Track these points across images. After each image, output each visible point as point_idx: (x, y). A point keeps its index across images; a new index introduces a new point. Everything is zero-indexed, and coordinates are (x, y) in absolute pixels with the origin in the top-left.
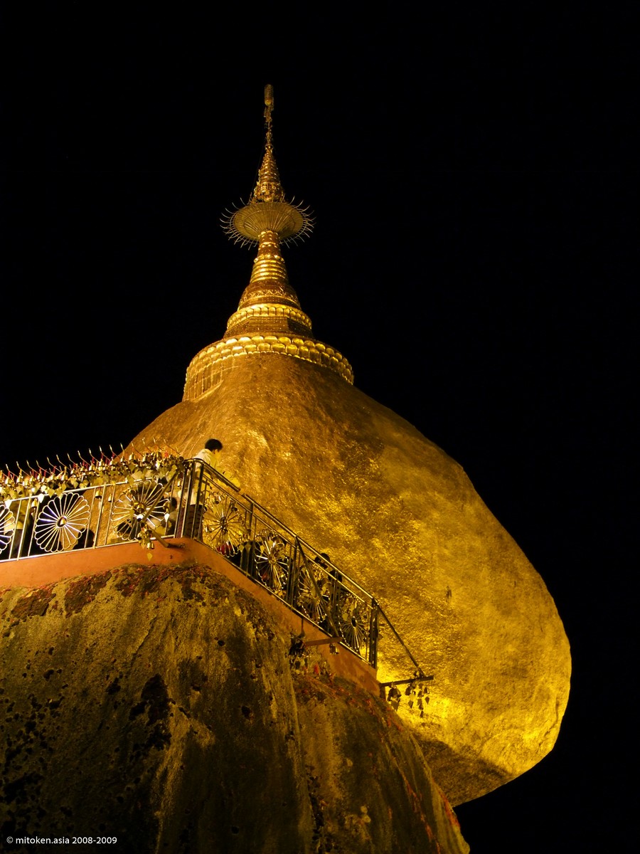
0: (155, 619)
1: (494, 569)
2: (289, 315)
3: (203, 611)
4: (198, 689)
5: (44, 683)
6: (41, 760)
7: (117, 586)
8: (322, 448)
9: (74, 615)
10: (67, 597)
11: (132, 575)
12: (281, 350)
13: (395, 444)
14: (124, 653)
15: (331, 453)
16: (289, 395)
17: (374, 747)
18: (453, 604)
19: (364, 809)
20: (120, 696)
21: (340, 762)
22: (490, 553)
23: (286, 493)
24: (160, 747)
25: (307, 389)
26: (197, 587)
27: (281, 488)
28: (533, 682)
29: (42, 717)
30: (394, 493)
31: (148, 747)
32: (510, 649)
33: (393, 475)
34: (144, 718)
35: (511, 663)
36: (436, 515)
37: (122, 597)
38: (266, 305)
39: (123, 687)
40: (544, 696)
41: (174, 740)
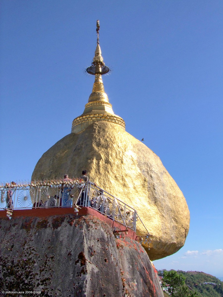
4: (93, 255)
5: (48, 250)
6: (50, 274)
9: (55, 230)
10: (53, 223)
14: (72, 244)
17: (137, 261)
19: (135, 281)
20: (72, 257)
21: (128, 267)
24: (84, 273)
29: (49, 261)
31: (81, 273)
34: (79, 264)
37: (70, 226)
39: (72, 254)
41: (88, 272)
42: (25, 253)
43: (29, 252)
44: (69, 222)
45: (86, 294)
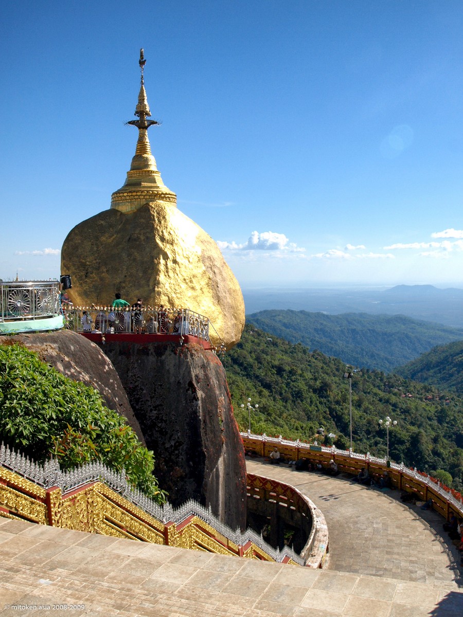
4: (199, 382)
5: (155, 378)
9: (159, 358)
10: (155, 351)
14: (180, 373)
17: (221, 375)
20: (182, 386)
21: (216, 383)
24: (196, 400)
29: (158, 388)
31: (193, 400)
34: (190, 392)
37: (174, 355)
39: (181, 383)
41: (199, 398)
42: (130, 381)
43: (135, 379)
44: (172, 351)
45: (200, 418)
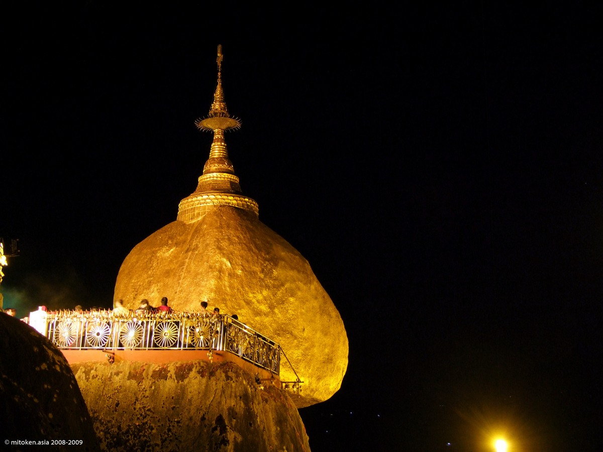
0: (216, 390)
1: (321, 314)
2: (230, 179)
3: (233, 385)
4: (234, 419)
5: (172, 412)
6: (176, 445)
7: (197, 372)
8: (254, 267)
9: (180, 383)
10: (175, 373)
11: (203, 367)
12: (229, 203)
13: (283, 259)
14: (205, 404)
15: (257, 269)
16: (238, 237)
17: (286, 420)
18: (305, 334)
19: (285, 448)
20: (206, 422)
21: (275, 429)
22: (320, 307)
23: (240, 292)
24: (225, 445)
25: (246, 234)
26: (230, 374)
27: (238, 289)
28: (334, 364)
29: (173, 426)
30: (283, 285)
31: (220, 444)
32: (327, 350)
33: (282, 276)
34: (218, 432)
35: (327, 357)
36: (299, 293)
37: (201, 378)
38: (219, 173)
39: (207, 418)
40: (339, 369)
41: (230, 442)
42: (137, 415)
43: (143, 414)
